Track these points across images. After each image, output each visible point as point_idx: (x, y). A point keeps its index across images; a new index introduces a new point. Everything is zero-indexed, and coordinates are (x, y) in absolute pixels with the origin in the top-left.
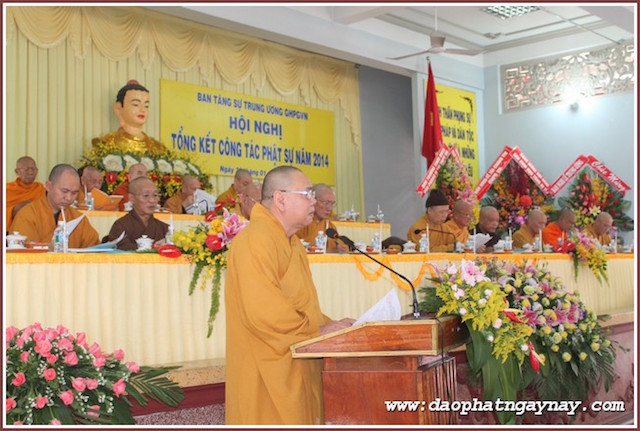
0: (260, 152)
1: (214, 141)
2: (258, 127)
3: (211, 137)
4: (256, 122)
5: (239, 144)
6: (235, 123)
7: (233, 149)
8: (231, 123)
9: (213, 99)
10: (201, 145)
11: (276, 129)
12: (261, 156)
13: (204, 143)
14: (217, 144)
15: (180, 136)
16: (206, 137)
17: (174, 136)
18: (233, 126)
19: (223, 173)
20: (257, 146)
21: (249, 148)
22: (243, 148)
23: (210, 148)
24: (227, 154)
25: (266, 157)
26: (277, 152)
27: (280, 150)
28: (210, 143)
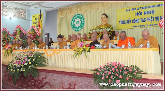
0: (146, 20)
1: (131, 20)
2: (145, 13)
3: (130, 19)
4: (144, 12)
5: (139, 19)
6: (137, 14)
7: (137, 21)
8: (136, 14)
9: (130, 10)
10: (127, 22)
11: (152, 12)
12: (146, 21)
13: (128, 22)
14: (132, 21)
15: (121, 21)
16: (128, 20)
17: (120, 21)
18: (137, 15)
19: (133, 28)
20: (145, 18)
21: (142, 20)
22: (140, 20)
23: (130, 22)
24: (135, 23)
25: (148, 21)
26: (153, 19)
27: (153, 18)
28: (130, 21)
